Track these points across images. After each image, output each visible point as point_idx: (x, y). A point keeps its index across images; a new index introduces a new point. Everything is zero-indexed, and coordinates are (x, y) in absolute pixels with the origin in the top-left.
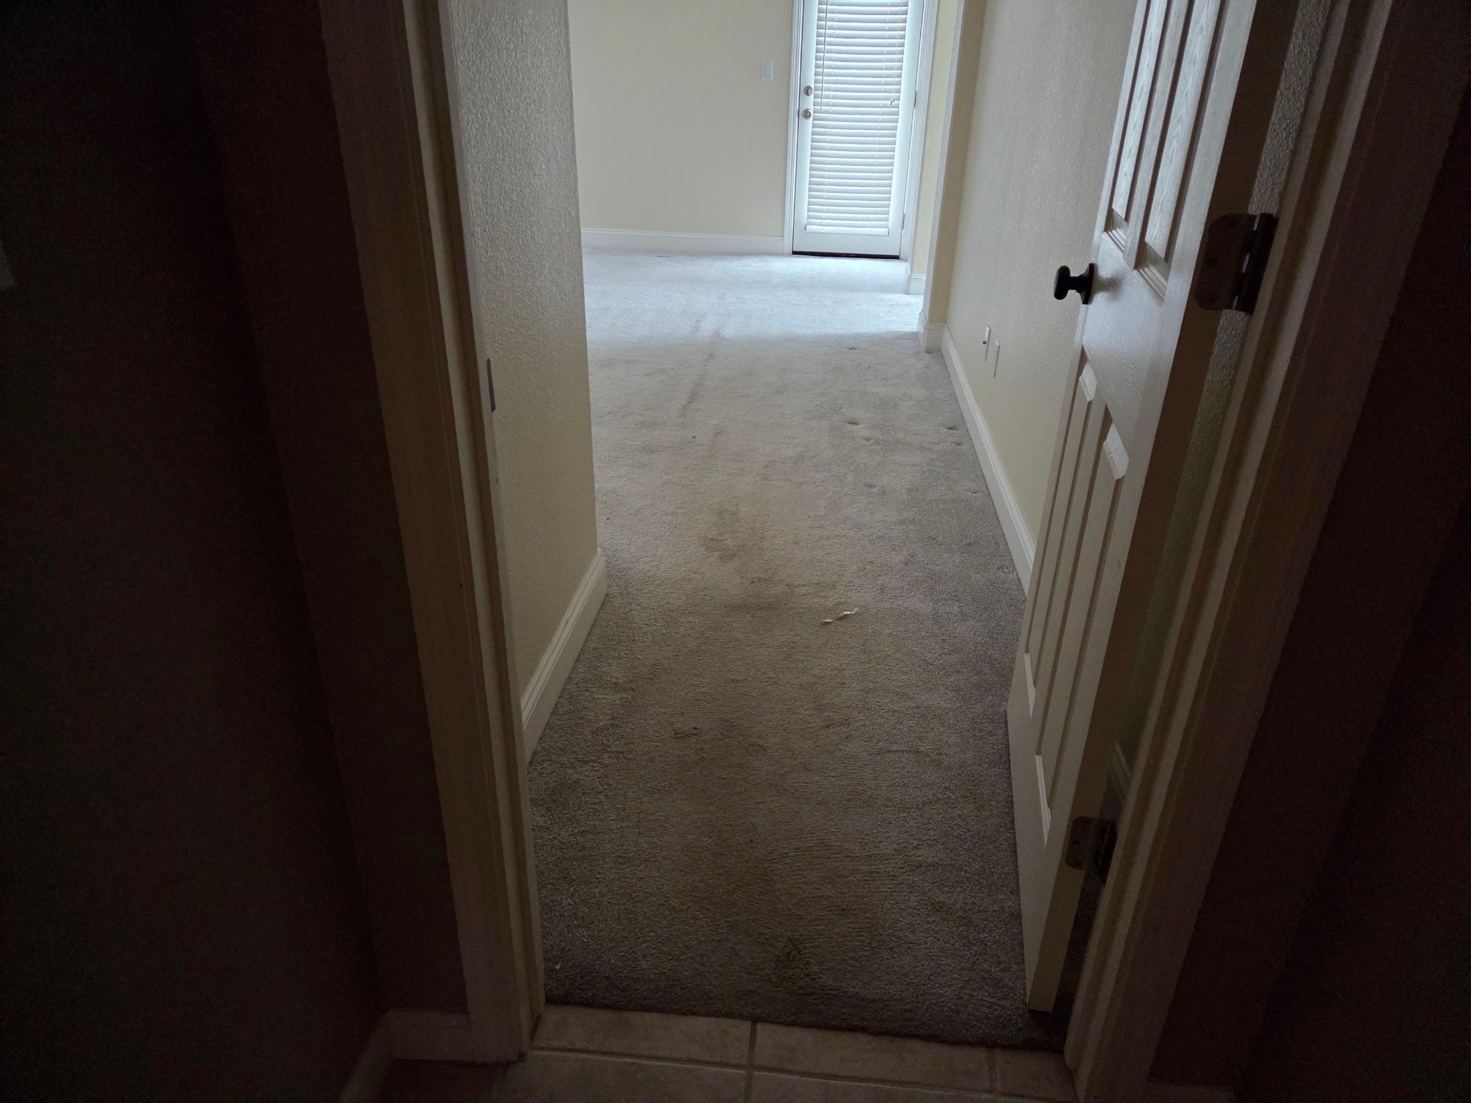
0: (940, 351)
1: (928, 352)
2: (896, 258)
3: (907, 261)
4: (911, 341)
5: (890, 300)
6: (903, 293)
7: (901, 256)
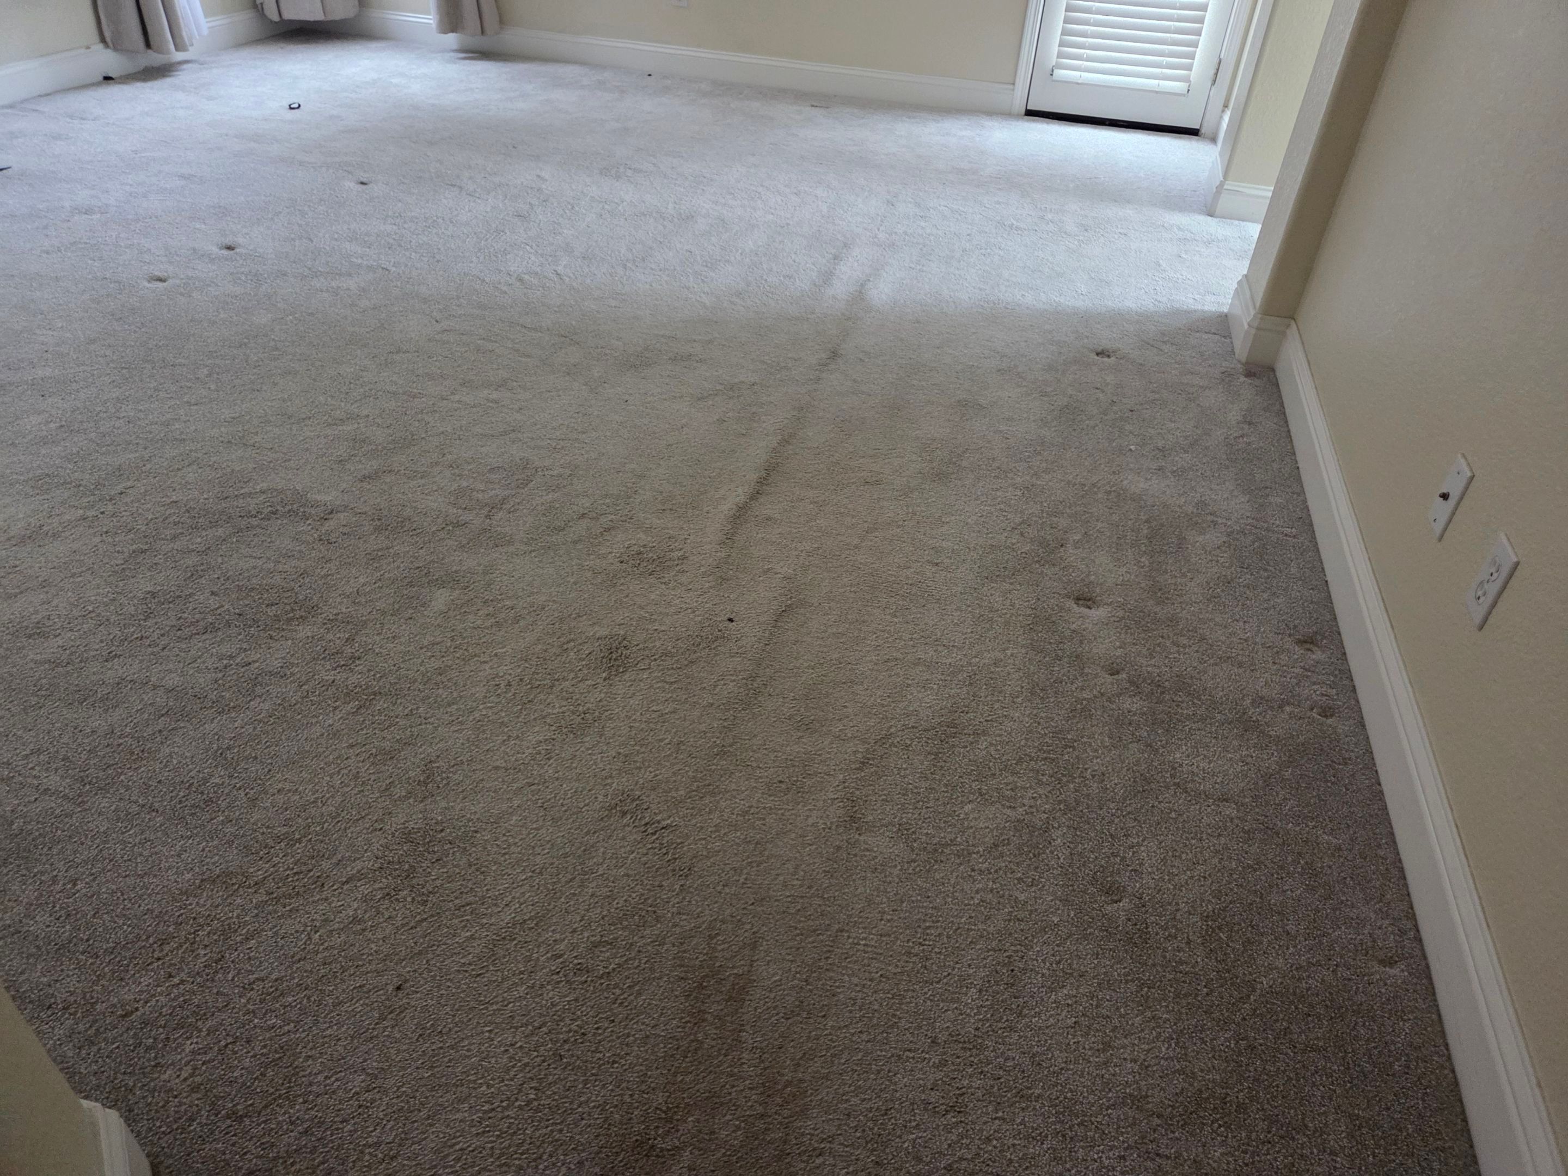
0: (1273, 370)
1: (1249, 374)
2: (1193, 132)
3: (1213, 140)
4: (1217, 337)
5: (1179, 229)
6: (1200, 212)
7: (1203, 131)
